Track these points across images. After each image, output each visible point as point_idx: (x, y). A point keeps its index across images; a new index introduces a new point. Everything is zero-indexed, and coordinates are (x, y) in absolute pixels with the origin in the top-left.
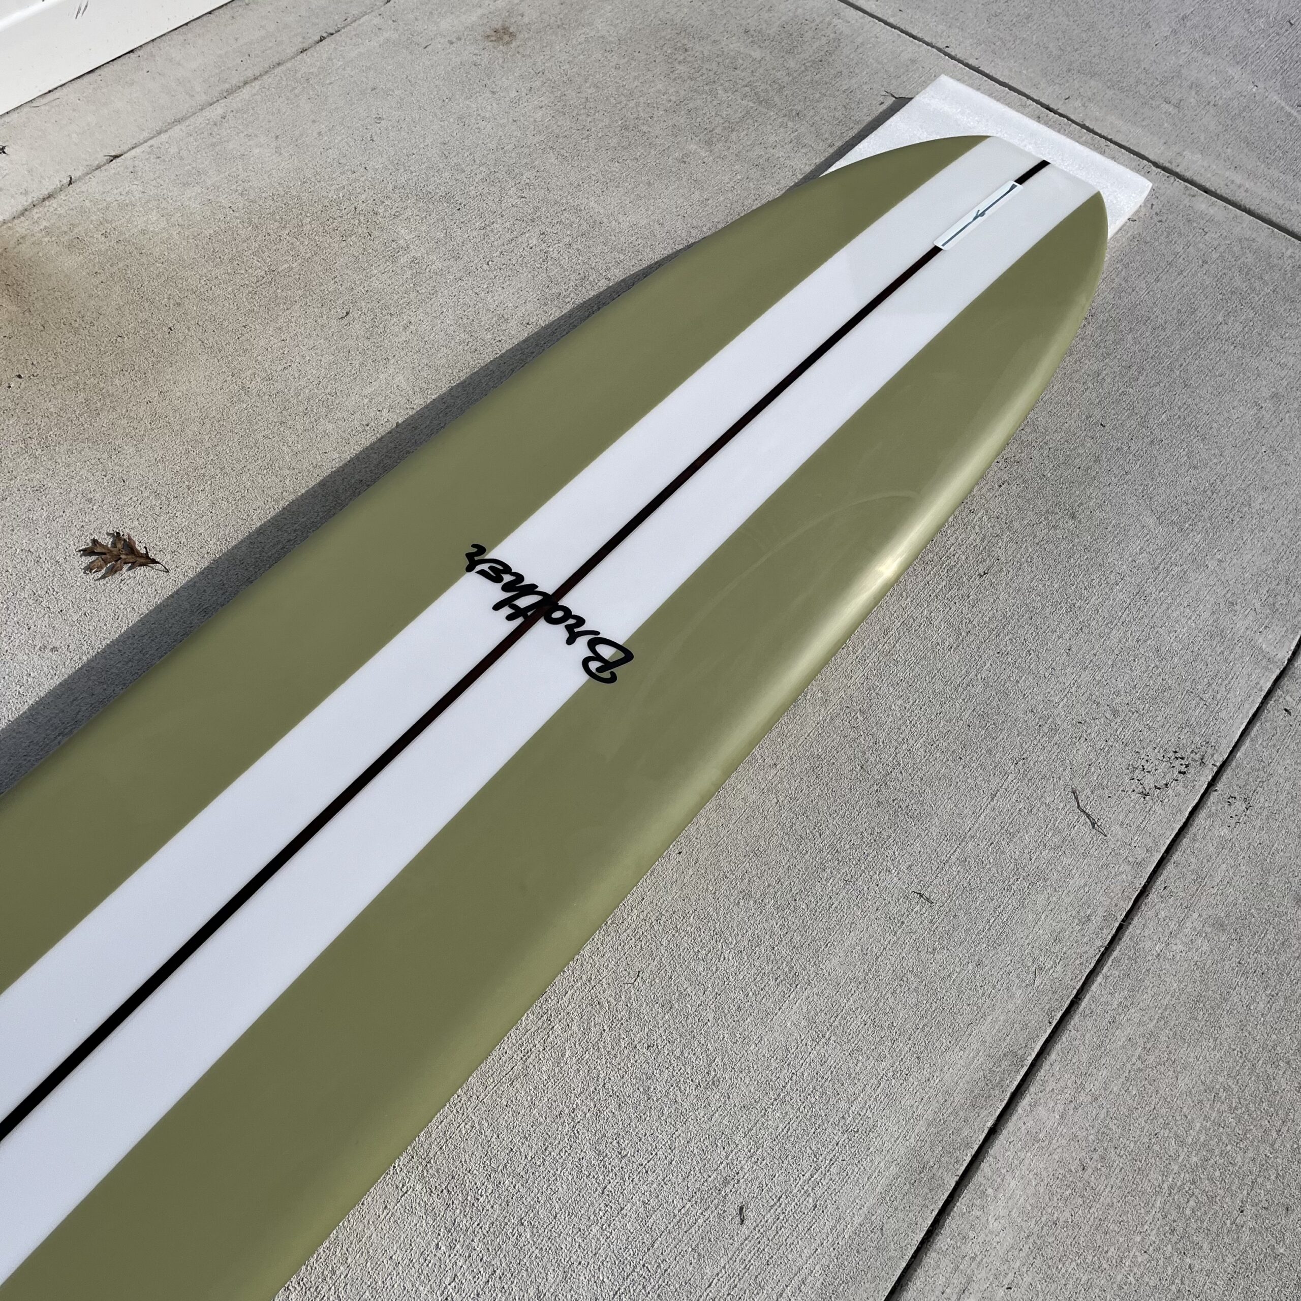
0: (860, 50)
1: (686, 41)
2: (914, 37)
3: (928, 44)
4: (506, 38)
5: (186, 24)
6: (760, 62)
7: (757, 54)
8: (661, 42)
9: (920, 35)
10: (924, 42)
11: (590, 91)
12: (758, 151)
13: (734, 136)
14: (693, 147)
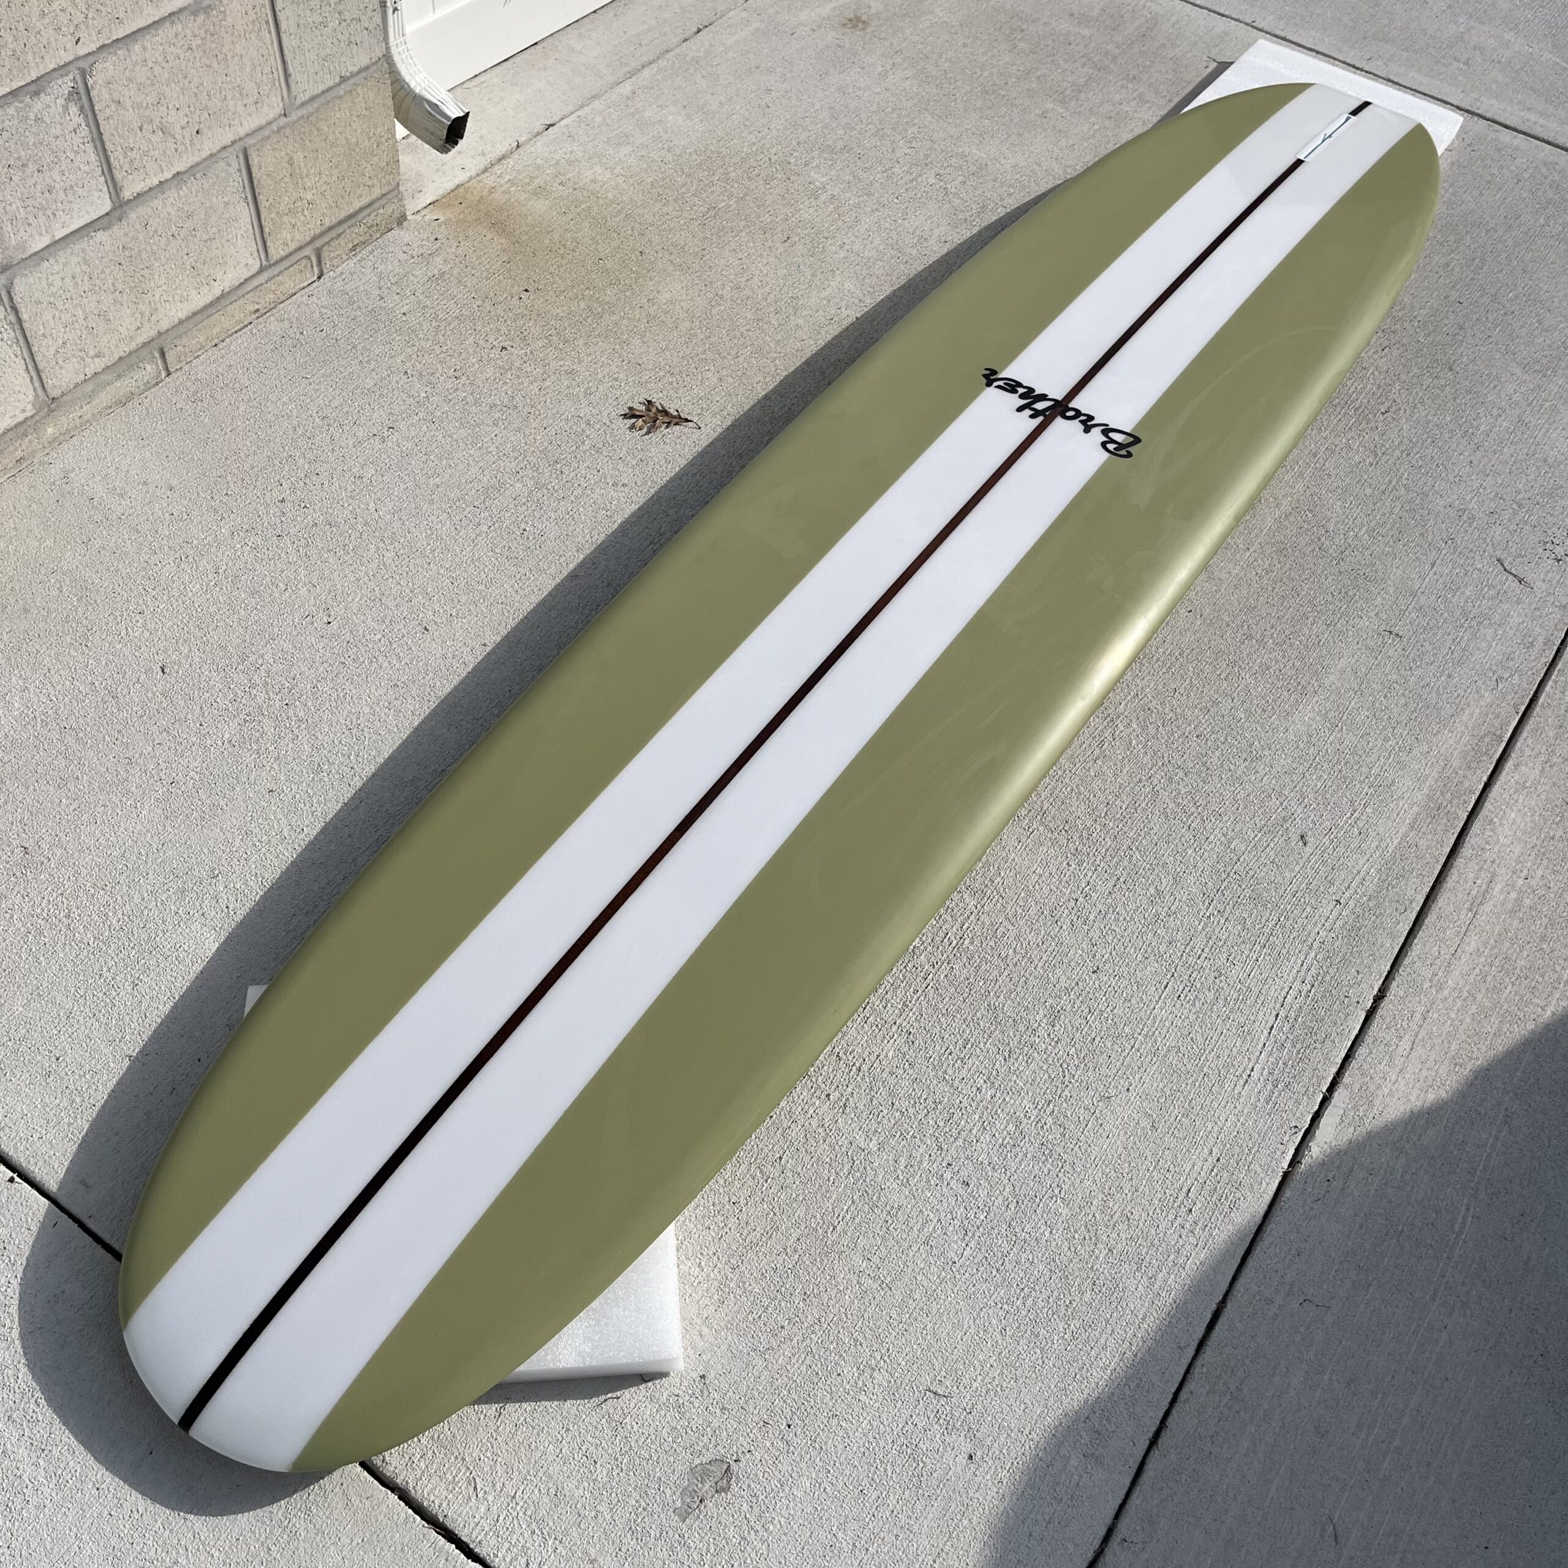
0: (1177, 26)
1: (1019, 24)
2: (1223, 15)
3: (1236, 20)
4: (861, 25)
5: (577, 21)
6: (1090, 38)
7: (1086, 32)
8: (999, 25)
9: (1227, 13)
10: (1232, 18)
11: (946, 65)
12: (1107, 107)
13: (1083, 96)
14: (1050, 106)
